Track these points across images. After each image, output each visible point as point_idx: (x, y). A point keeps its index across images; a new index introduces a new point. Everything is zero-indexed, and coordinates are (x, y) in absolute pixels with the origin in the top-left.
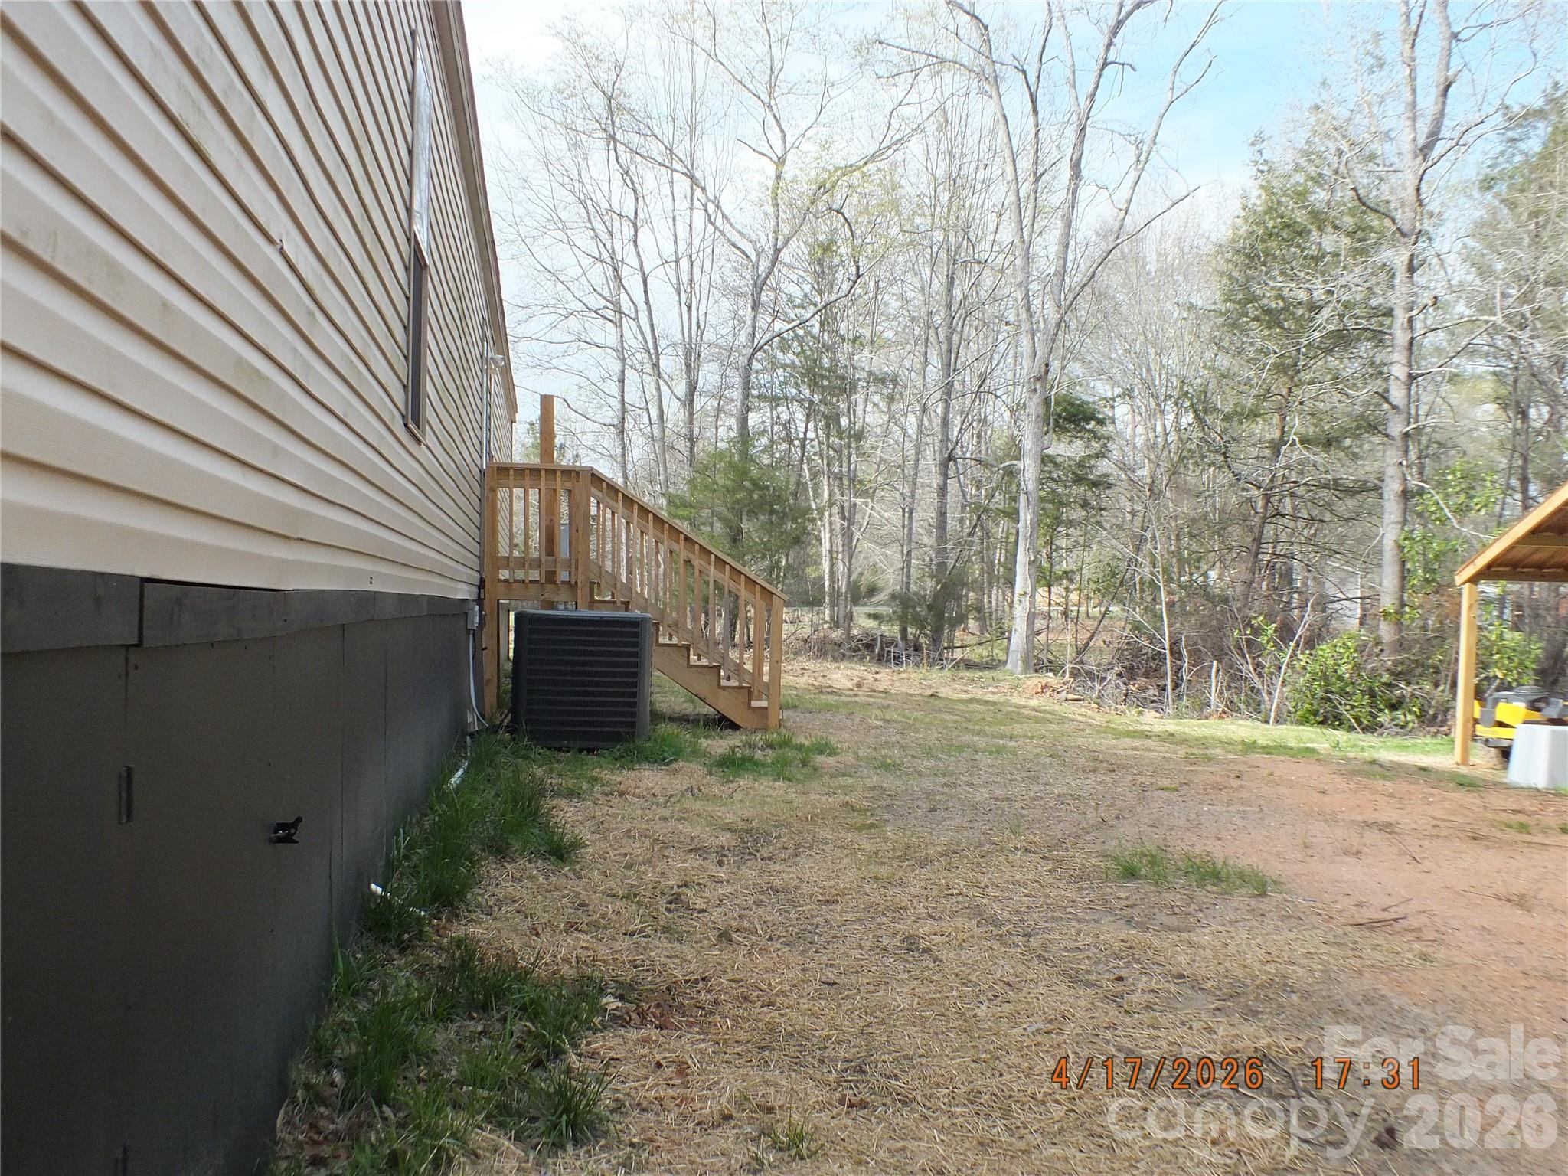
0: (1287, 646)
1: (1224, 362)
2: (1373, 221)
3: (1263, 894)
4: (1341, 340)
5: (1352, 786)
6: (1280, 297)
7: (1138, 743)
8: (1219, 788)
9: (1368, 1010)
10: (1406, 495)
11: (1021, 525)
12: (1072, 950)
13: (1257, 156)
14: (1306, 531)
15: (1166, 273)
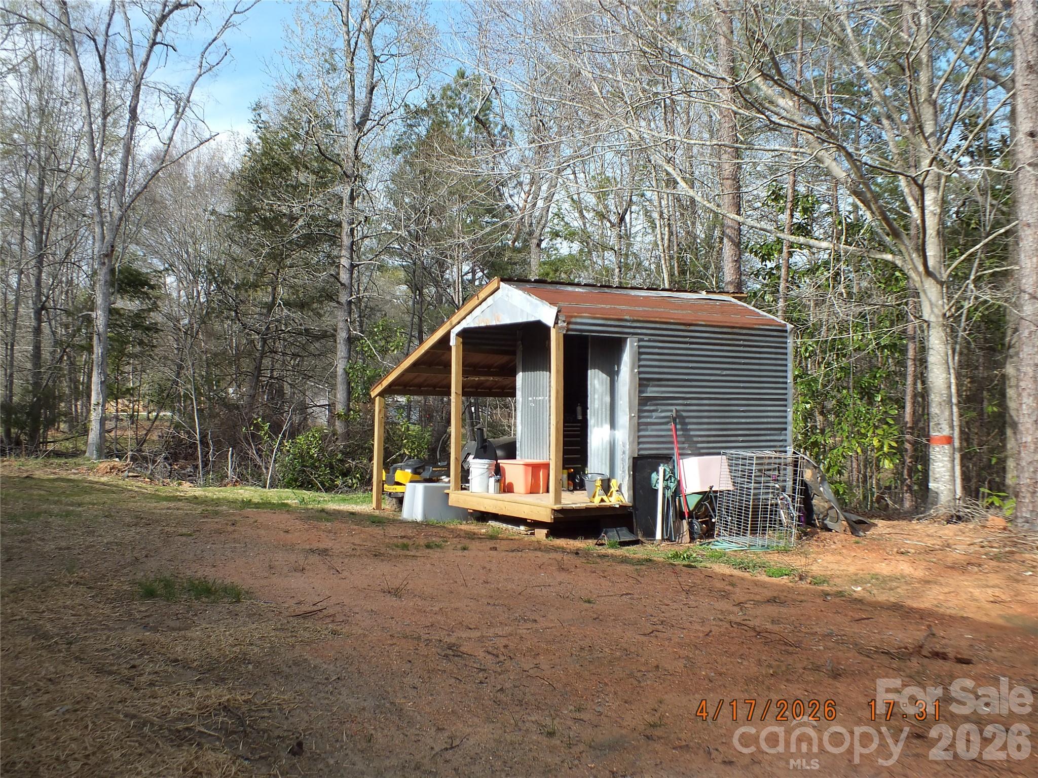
0: (277, 437)
1: (236, 250)
2: (330, 166)
3: (238, 601)
4: (310, 241)
5: (306, 526)
6: (271, 210)
7: (172, 505)
8: (219, 532)
9: (295, 669)
10: (351, 341)
11: (94, 356)
12: (102, 651)
13: (258, 117)
14: (292, 362)
15: (199, 188)
